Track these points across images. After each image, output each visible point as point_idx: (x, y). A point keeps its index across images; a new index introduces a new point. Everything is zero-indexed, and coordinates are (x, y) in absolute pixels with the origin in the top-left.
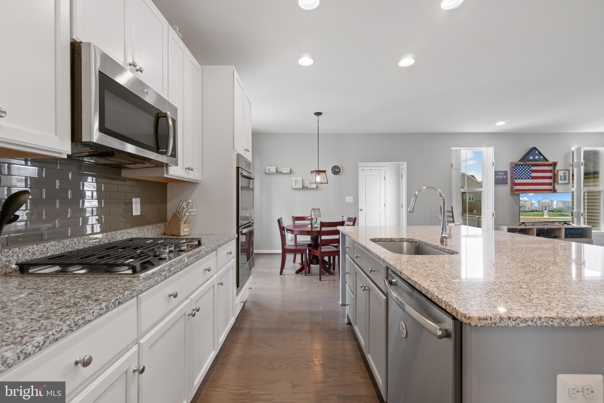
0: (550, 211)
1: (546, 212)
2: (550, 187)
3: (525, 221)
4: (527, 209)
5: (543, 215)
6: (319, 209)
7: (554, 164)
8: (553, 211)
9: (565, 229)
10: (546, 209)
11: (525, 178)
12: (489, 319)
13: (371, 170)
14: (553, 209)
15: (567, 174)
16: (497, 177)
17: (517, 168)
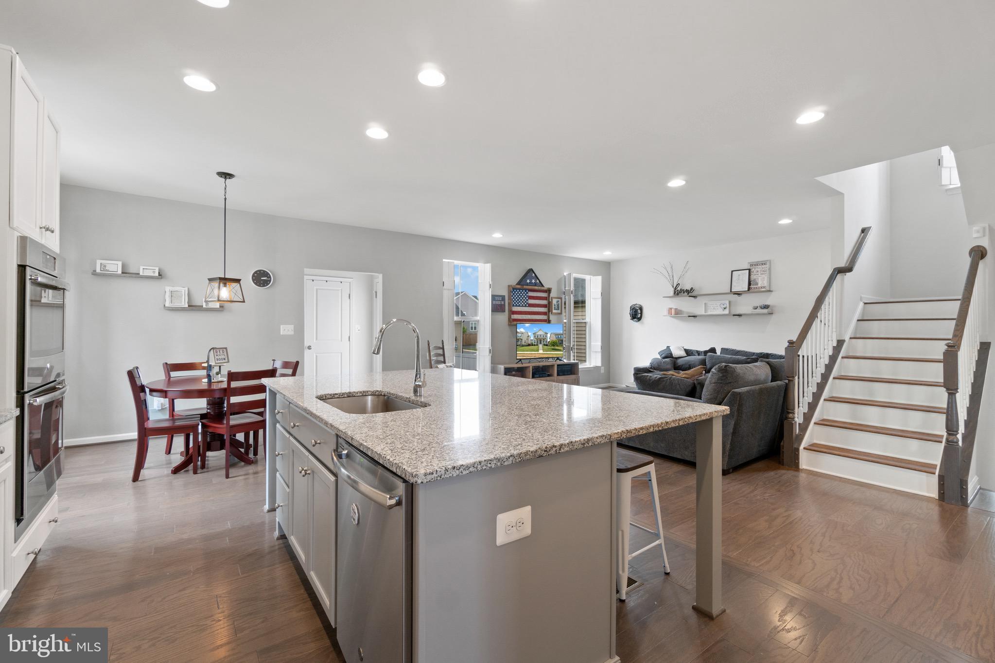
0: (544, 345)
1: (541, 346)
2: (544, 317)
3: (521, 358)
4: (523, 344)
5: (538, 350)
6: (226, 348)
7: (549, 291)
8: (547, 345)
9: (558, 365)
10: (541, 343)
11: (523, 306)
12: (435, 473)
13: (327, 281)
14: (547, 343)
15: (560, 302)
16: (494, 302)
17: (515, 292)
